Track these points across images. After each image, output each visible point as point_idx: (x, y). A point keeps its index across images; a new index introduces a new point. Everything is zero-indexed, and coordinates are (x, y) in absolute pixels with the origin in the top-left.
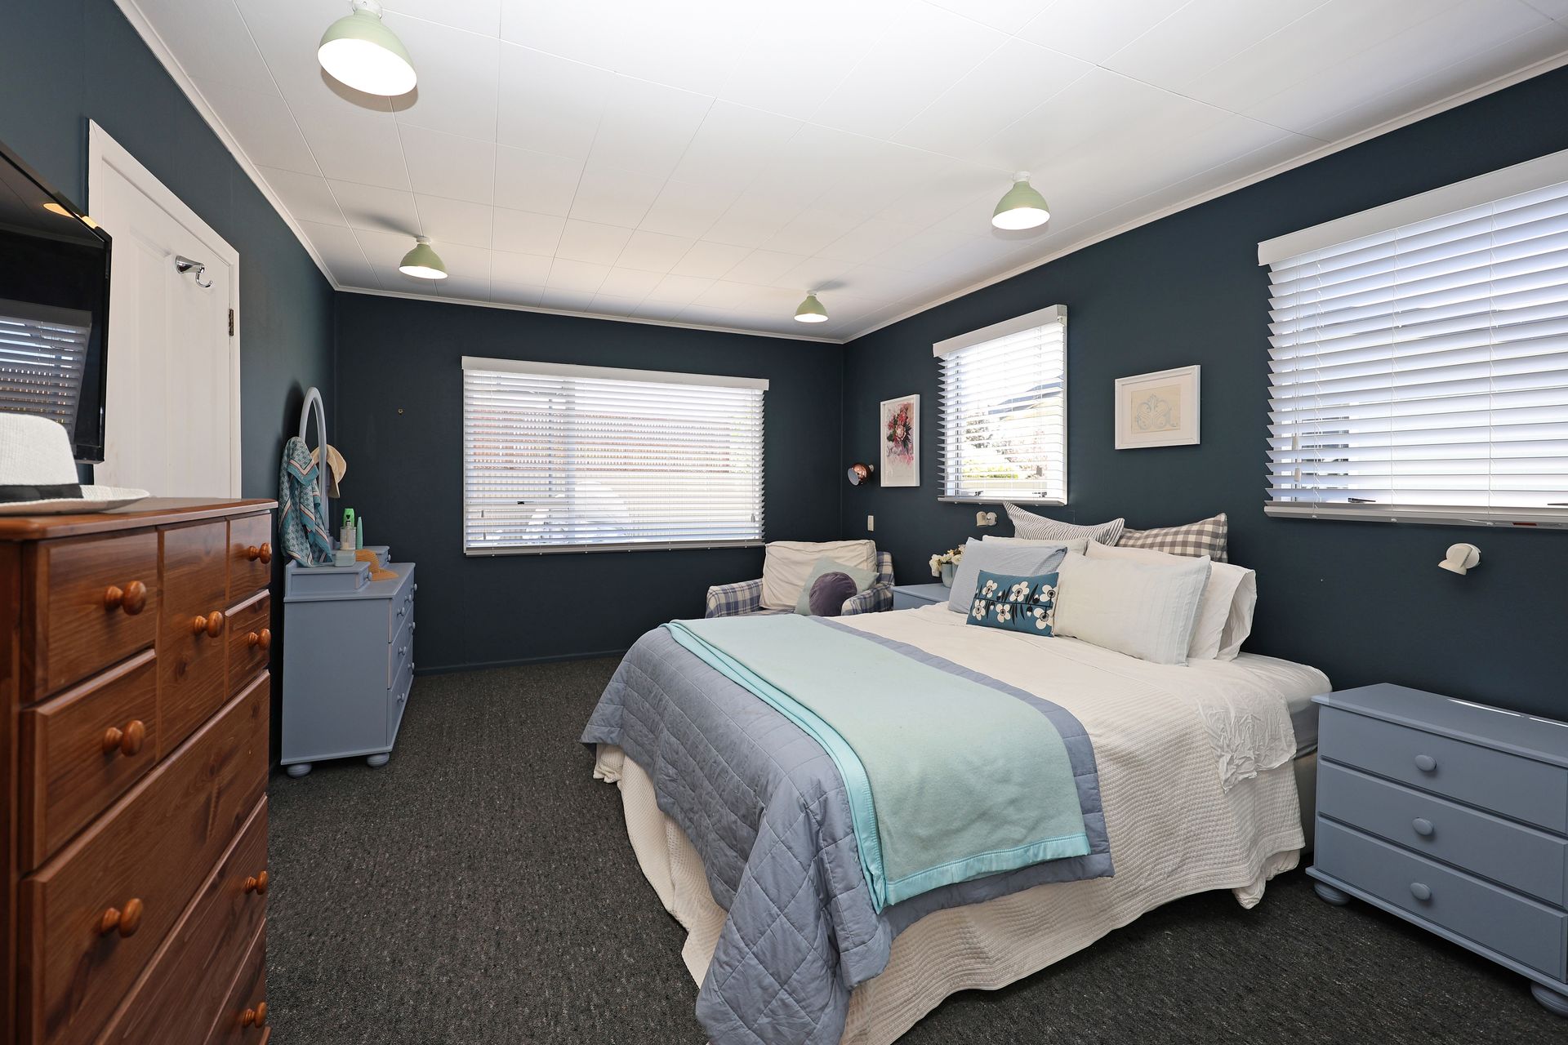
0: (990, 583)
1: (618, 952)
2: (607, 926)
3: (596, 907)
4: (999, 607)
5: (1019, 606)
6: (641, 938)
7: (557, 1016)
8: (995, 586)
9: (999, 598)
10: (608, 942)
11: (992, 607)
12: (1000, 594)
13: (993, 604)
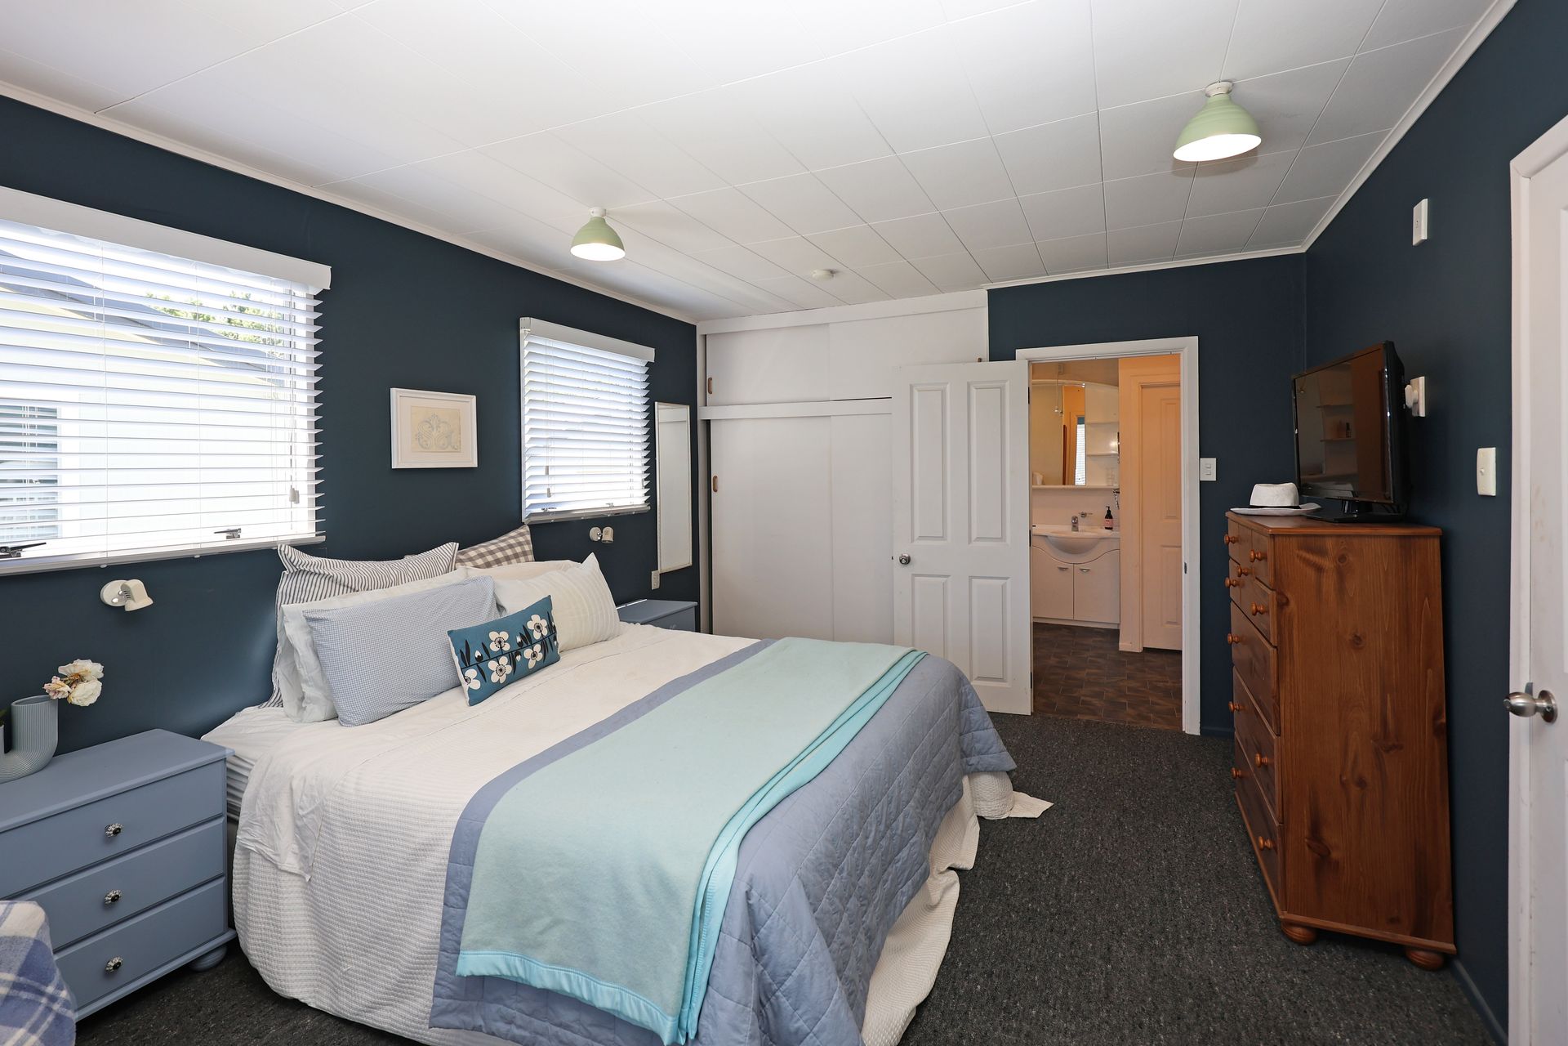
0: (493, 635)
1: (1013, 894)
2: (1010, 916)
3: (1011, 937)
4: (528, 653)
5: (547, 640)
6: (990, 894)
7: (1072, 879)
8: (505, 635)
9: (520, 644)
10: (1017, 904)
11: (518, 658)
12: (519, 639)
13: (518, 653)
